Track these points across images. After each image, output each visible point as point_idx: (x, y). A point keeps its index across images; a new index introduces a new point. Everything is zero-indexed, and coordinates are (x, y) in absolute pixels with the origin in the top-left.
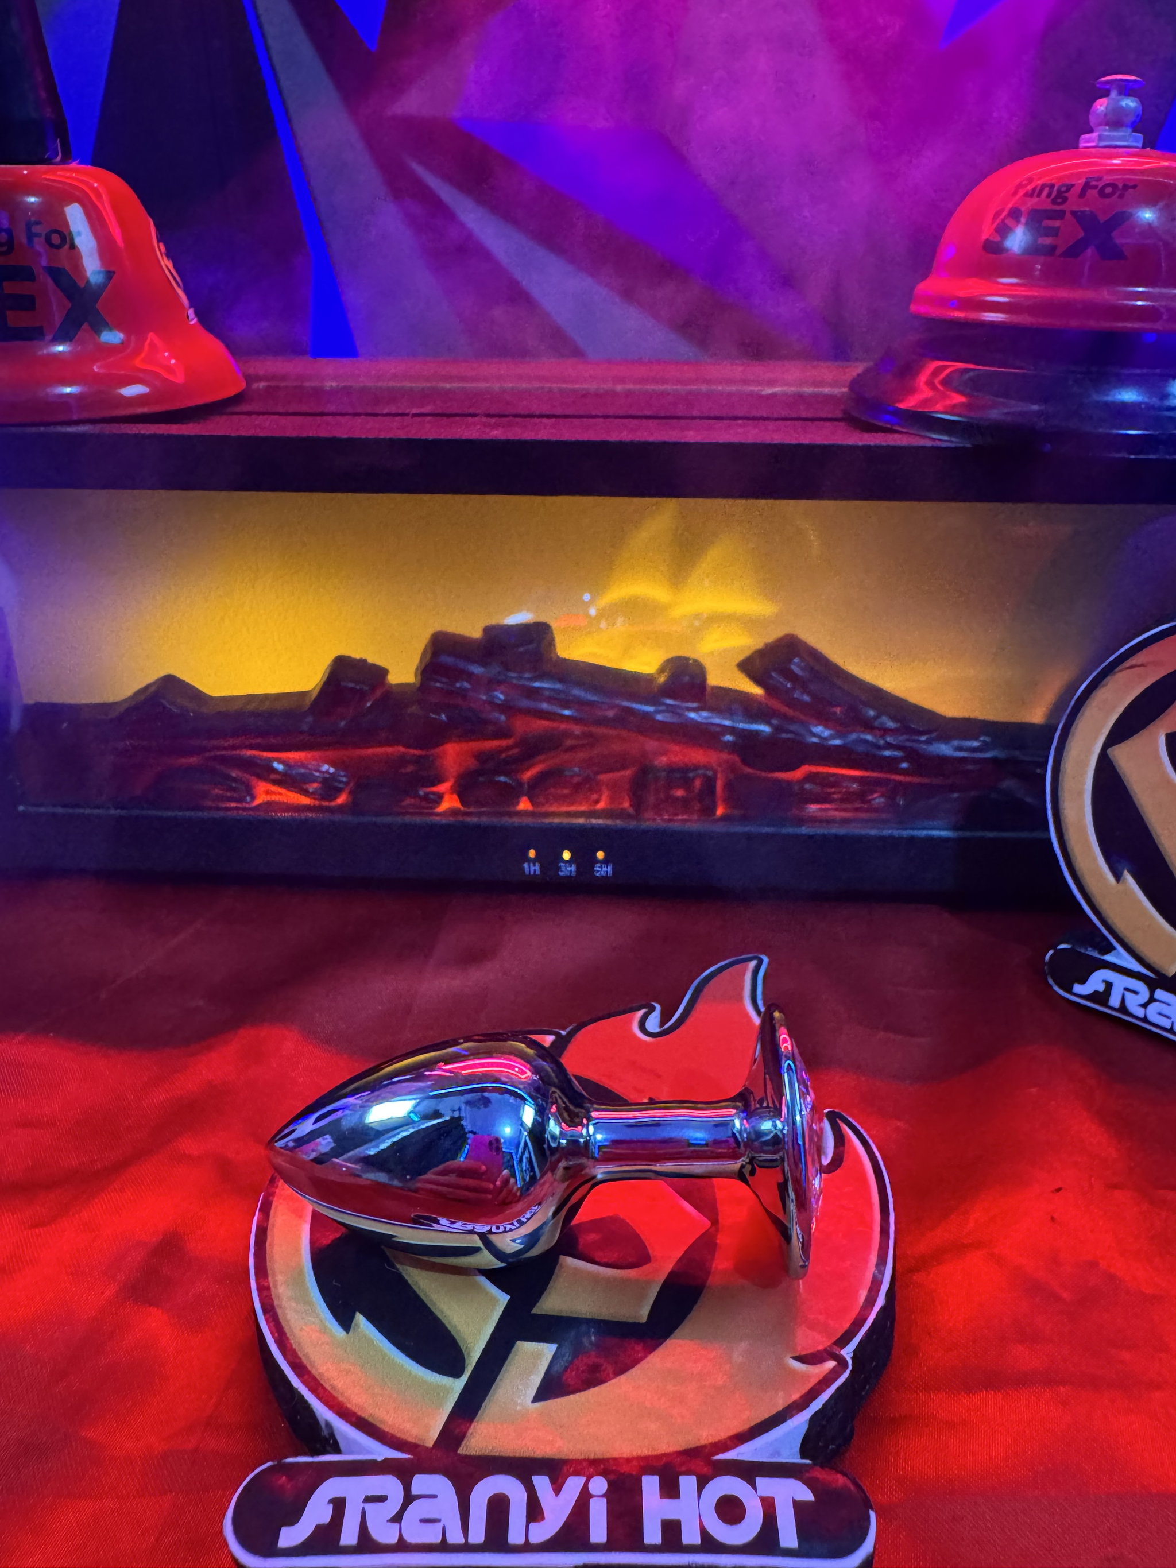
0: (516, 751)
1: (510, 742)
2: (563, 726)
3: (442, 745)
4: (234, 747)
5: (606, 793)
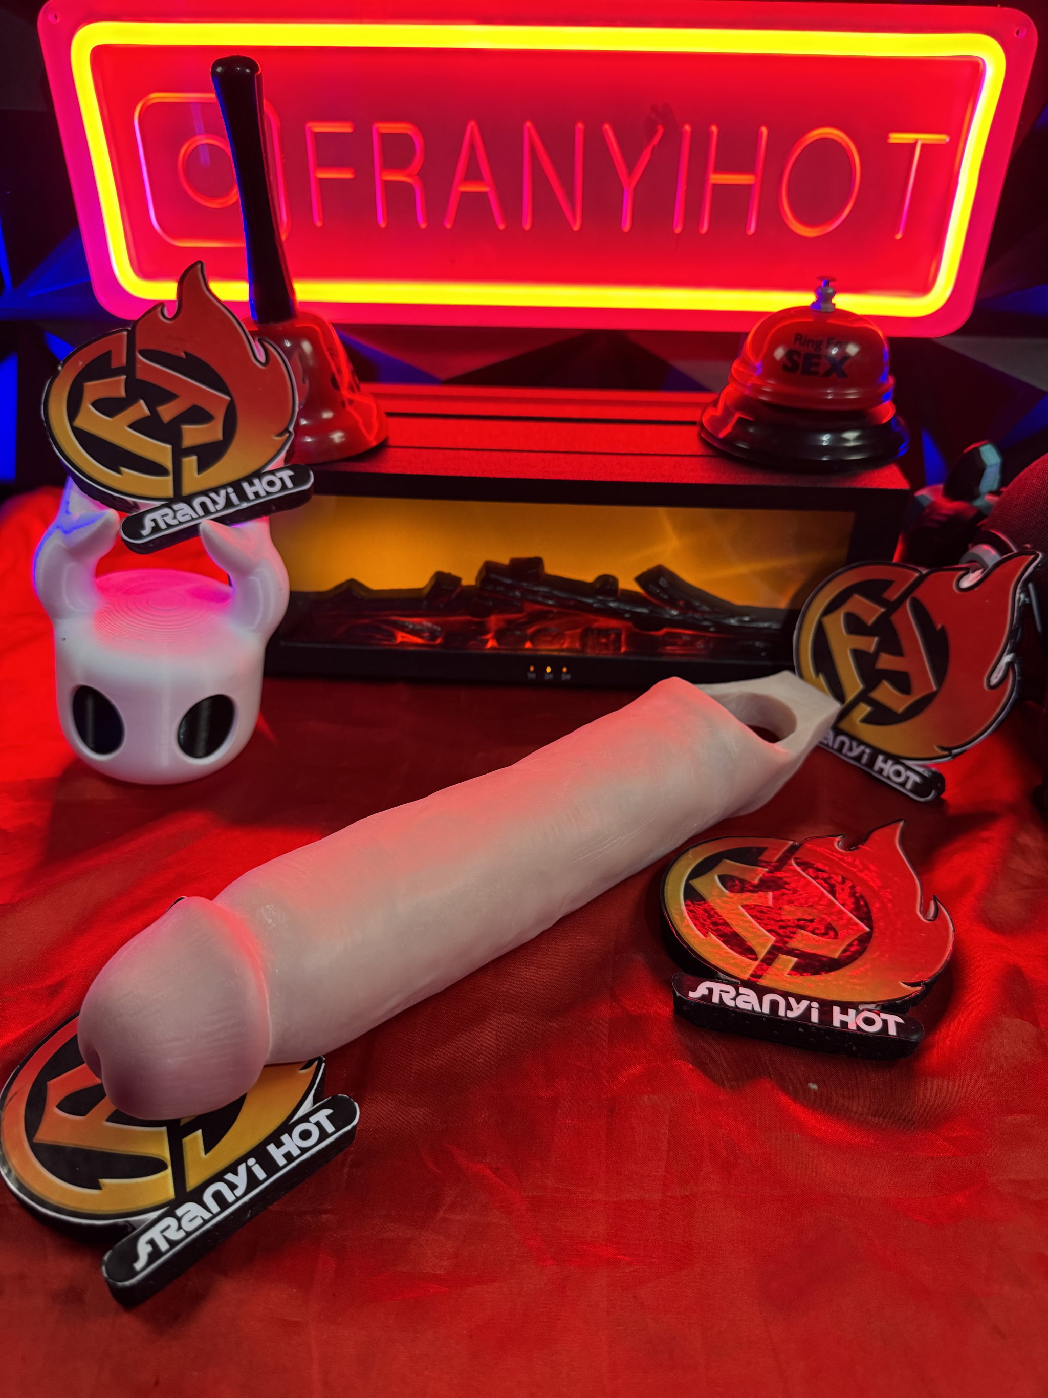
0: (525, 619)
1: (523, 615)
2: (548, 608)
3: (489, 616)
5: (568, 641)
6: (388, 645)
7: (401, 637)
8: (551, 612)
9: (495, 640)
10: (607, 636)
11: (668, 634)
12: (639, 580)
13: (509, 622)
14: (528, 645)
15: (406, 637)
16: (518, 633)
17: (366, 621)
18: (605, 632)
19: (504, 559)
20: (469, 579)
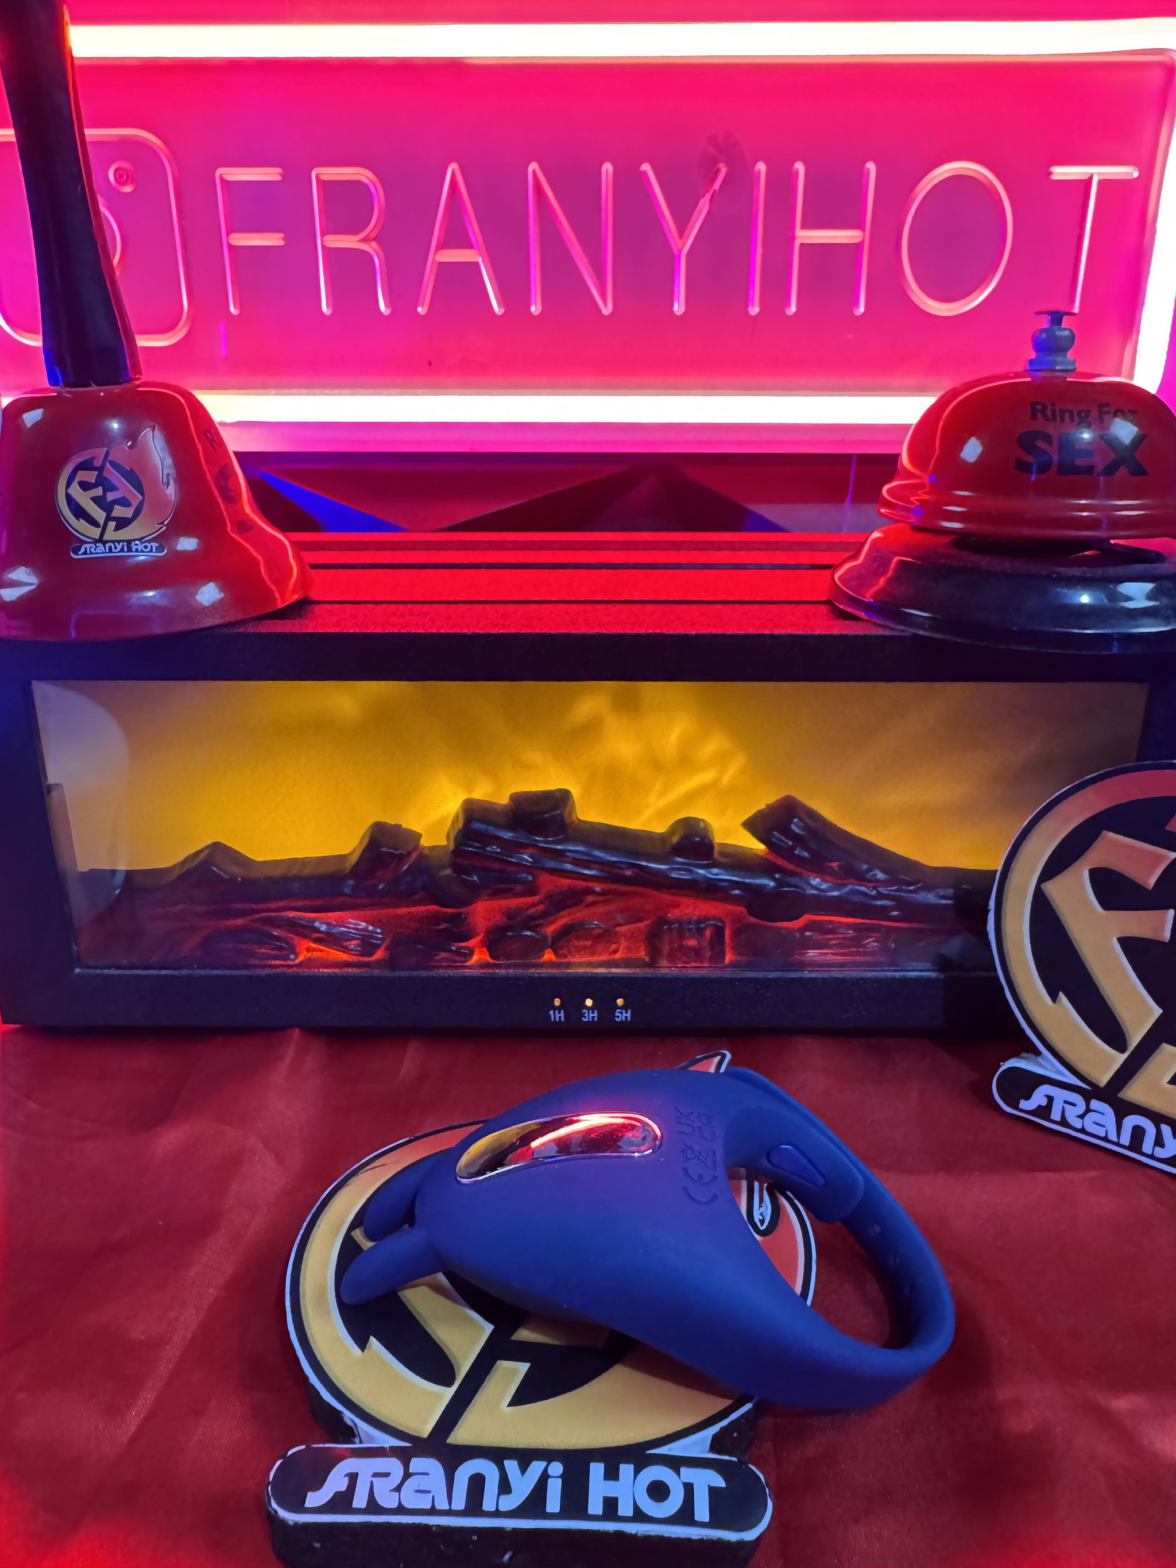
1: (535, 900)
2: (584, 884)
3: (472, 903)
4: (279, 910)
5: (624, 943)
6: (283, 966)
7: (305, 951)
8: (590, 892)
9: (485, 949)
10: (697, 933)
11: (810, 926)
13: (510, 915)
14: (548, 956)
15: (314, 950)
16: (529, 933)
17: (240, 922)
18: (692, 926)
19: (499, 796)
20: (435, 835)
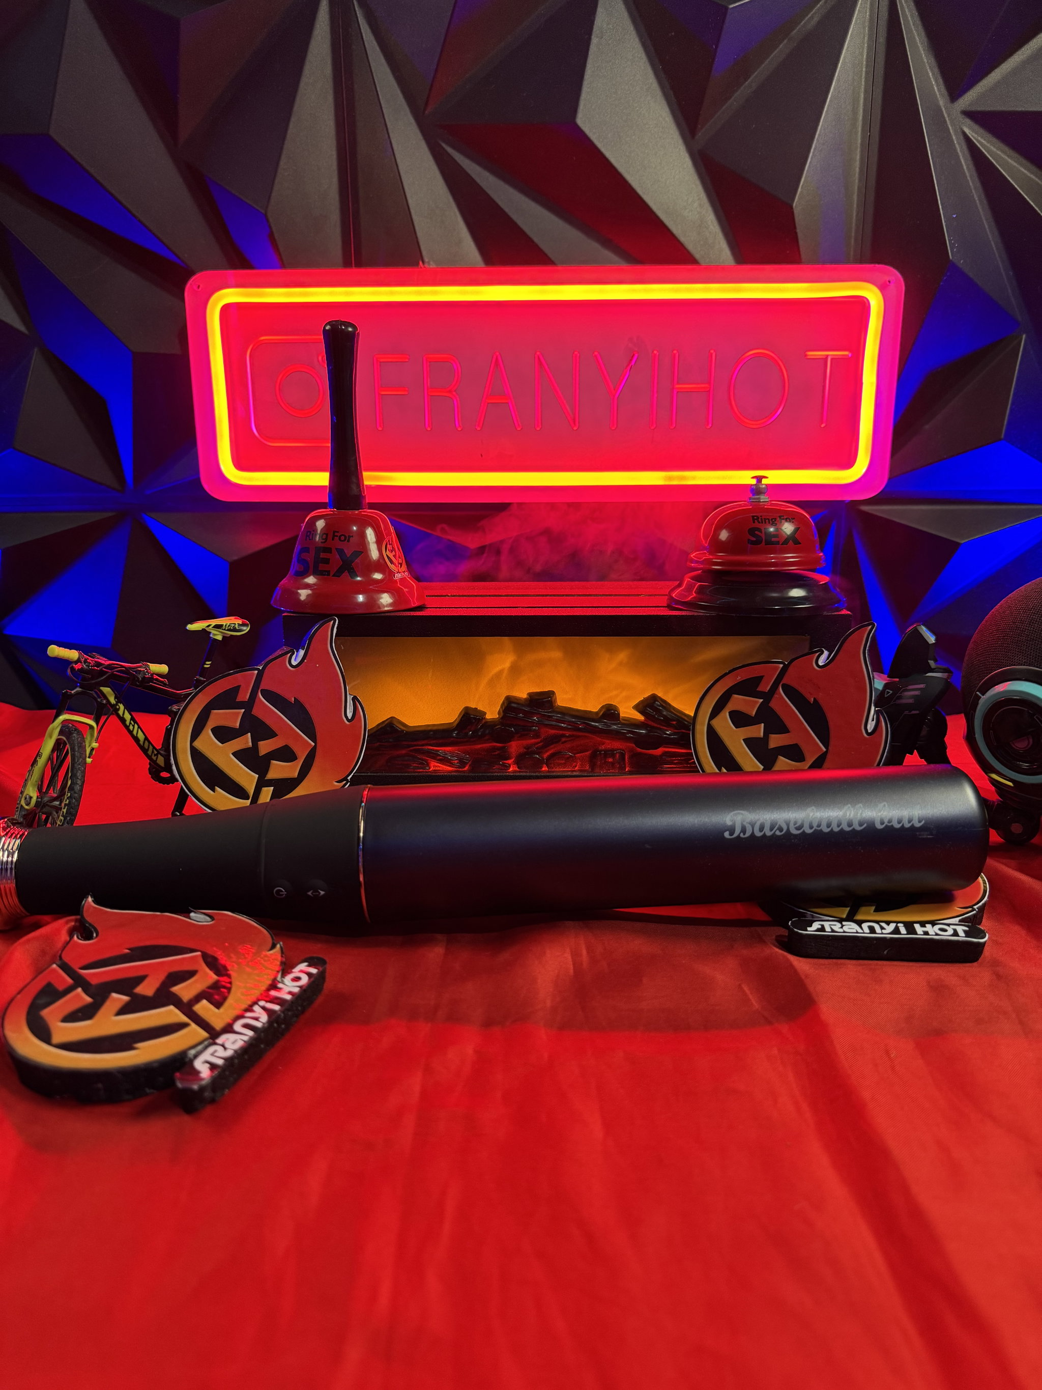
0: (541, 744)
1: (539, 740)
2: (561, 732)
3: (510, 741)
4: (423, 745)
5: (579, 763)
6: (423, 772)
7: (434, 765)
8: (563, 736)
9: (516, 764)
10: (613, 756)
11: (665, 753)
12: (637, 707)
13: (527, 747)
14: (545, 768)
15: (436, 767)
16: (535, 757)
17: (404, 752)
18: (610, 753)
19: (522, 692)
20: (492, 713)
